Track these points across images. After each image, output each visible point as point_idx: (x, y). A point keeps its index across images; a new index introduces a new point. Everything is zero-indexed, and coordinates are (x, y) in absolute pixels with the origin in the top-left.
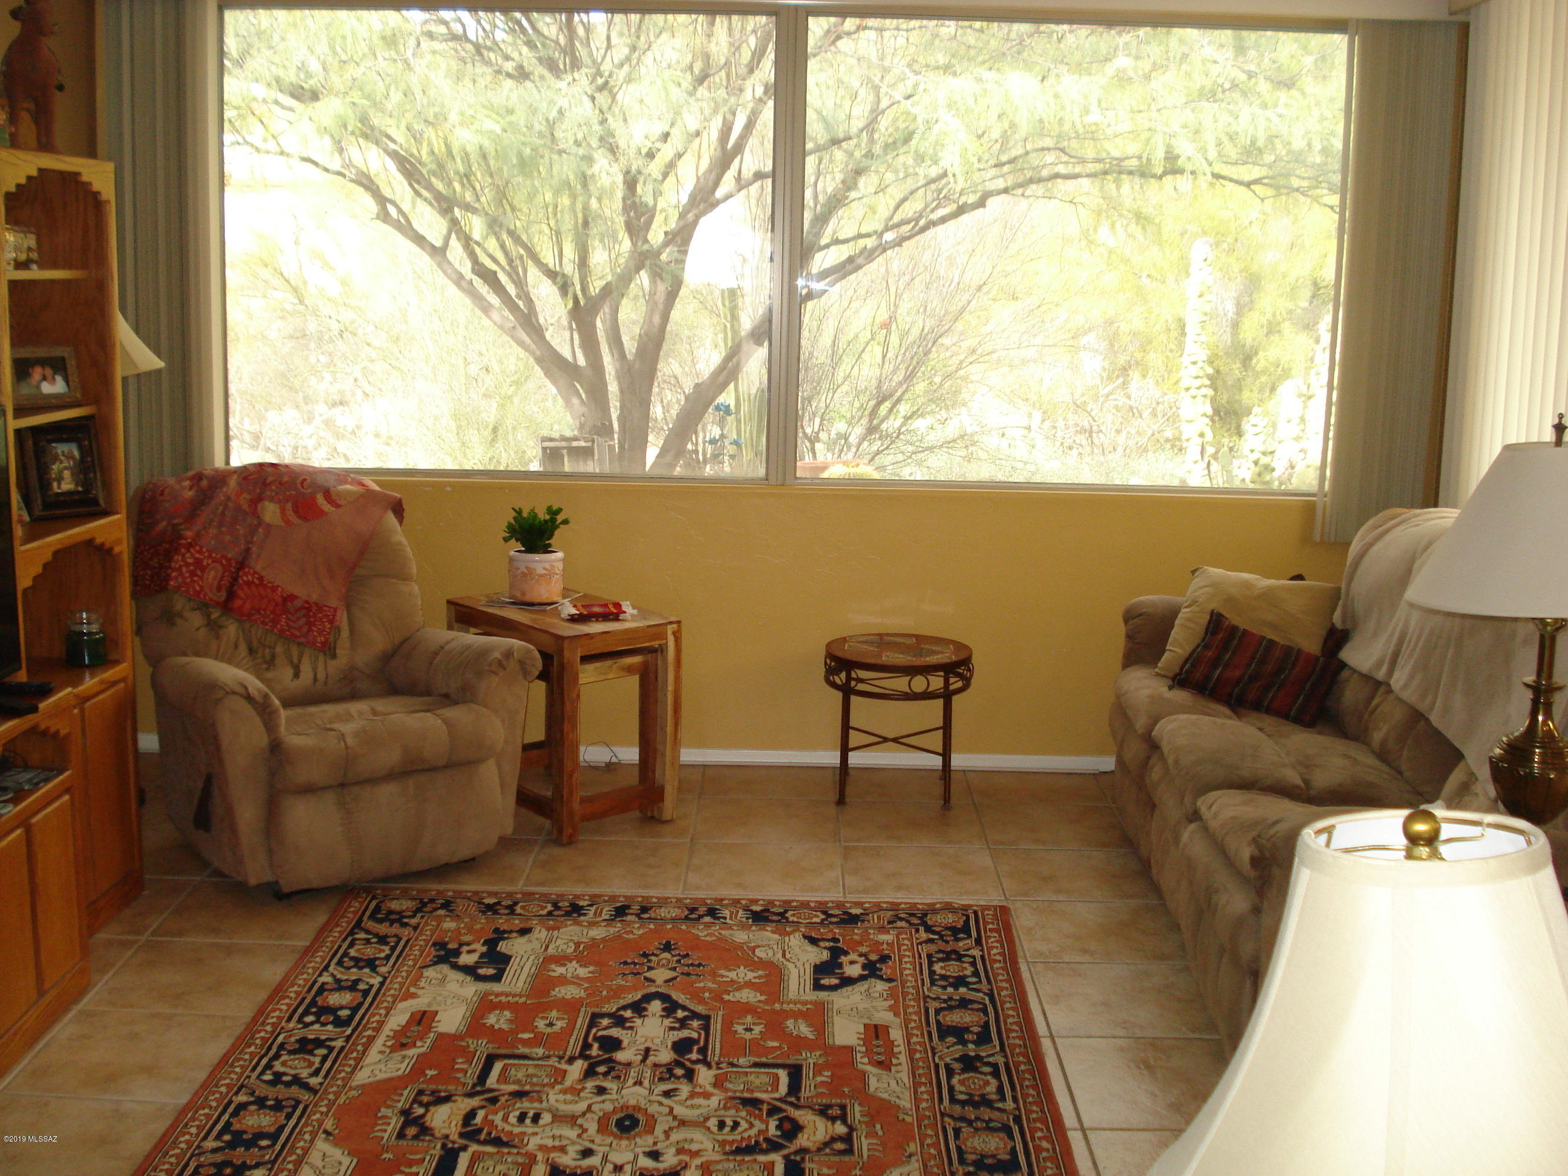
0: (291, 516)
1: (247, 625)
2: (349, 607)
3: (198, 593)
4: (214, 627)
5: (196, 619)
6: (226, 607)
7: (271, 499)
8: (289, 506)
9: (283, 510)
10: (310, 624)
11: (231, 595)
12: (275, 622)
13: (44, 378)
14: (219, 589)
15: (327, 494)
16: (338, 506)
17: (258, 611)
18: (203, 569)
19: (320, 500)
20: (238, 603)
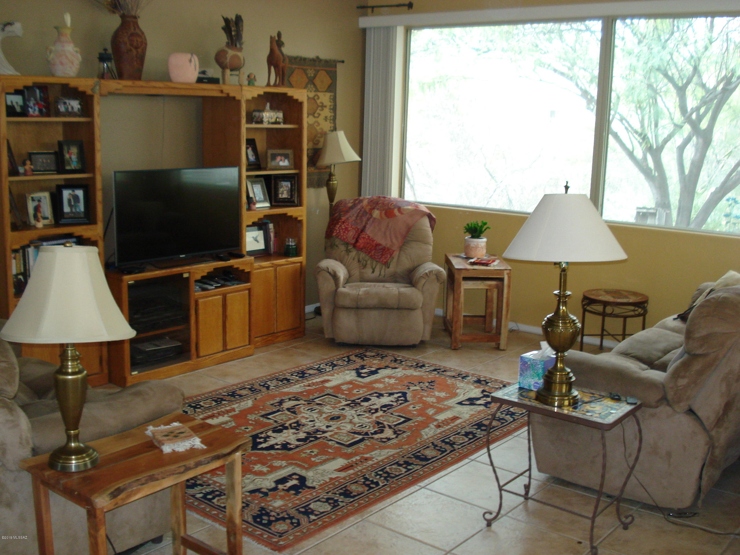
0: (383, 215)
1: (360, 252)
2: (400, 250)
3: (344, 239)
4: (348, 251)
5: (342, 248)
6: (354, 245)
7: (378, 209)
8: (384, 212)
9: (381, 213)
10: (382, 255)
11: (357, 241)
12: (370, 252)
13: (281, 160)
14: (353, 238)
15: (399, 209)
16: (402, 214)
17: (365, 248)
18: (348, 231)
19: (396, 211)
20: (358, 244)
